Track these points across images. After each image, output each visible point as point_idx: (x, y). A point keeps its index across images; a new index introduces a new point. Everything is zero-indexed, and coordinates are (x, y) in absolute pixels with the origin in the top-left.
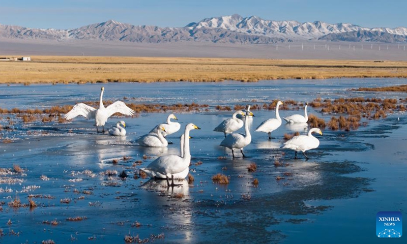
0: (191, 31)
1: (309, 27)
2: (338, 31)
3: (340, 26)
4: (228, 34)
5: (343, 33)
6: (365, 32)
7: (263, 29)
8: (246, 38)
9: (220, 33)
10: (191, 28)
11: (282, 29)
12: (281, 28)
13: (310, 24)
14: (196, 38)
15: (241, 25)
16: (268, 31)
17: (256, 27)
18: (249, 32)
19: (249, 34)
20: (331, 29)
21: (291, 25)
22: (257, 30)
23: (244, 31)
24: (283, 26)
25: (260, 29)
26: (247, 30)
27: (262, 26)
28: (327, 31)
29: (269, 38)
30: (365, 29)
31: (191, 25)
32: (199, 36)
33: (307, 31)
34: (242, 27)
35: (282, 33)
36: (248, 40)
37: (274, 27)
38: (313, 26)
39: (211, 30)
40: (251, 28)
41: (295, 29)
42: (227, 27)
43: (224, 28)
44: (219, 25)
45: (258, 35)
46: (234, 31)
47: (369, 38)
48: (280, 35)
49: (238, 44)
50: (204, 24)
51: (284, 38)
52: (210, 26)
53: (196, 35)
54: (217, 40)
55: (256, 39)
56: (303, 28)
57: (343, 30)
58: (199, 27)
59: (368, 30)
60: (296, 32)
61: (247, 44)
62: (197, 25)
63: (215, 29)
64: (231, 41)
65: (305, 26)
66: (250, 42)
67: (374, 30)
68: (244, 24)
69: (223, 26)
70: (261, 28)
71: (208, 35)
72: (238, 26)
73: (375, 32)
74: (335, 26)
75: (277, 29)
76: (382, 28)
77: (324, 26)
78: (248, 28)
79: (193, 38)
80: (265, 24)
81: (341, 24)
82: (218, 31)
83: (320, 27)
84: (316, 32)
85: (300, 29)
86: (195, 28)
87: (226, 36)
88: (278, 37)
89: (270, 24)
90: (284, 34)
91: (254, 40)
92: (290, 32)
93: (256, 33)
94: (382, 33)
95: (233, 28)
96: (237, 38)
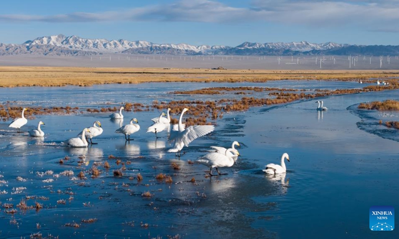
0: (28, 47)
1: (115, 44)
2: (136, 47)
3: (137, 43)
4: (55, 49)
5: (140, 48)
6: (156, 47)
7: (81, 45)
8: (68, 52)
9: (49, 48)
10: (28, 45)
11: (95, 45)
12: (94, 44)
13: (116, 41)
14: (31, 52)
15: (65, 42)
16: (85, 47)
17: (76, 44)
18: (71, 47)
19: (70, 49)
20: (131, 45)
21: (102, 42)
22: (76, 46)
23: (67, 46)
24: (96, 42)
25: (78, 45)
26: (69, 45)
27: (80, 43)
28: (128, 47)
29: (86, 52)
30: (156, 45)
31: (27, 42)
32: (34, 51)
33: (113, 46)
34: (66, 44)
35: (95, 48)
36: (70, 53)
37: (89, 44)
38: (118, 43)
39: (43, 46)
40: (72, 44)
41: (105, 45)
42: (55, 44)
43: (52, 44)
44: (48, 42)
45: (77, 49)
46: (60, 47)
47: (159, 52)
48: (94, 50)
49: (63, 56)
50: (37, 42)
51: (96, 51)
52: (42, 43)
53: (31, 50)
54: (47, 54)
55: (76, 52)
56: (110, 45)
57: (140, 46)
58: (34, 44)
59: (158, 45)
60: (105, 47)
61: (69, 56)
62: (32, 42)
63: (46, 45)
64: (57, 54)
65: (112, 43)
66: (71, 55)
67: (162, 45)
68: (67, 41)
69: (51, 43)
70: (80, 44)
71: (40, 50)
72: (62, 43)
73: (163, 47)
74: (134, 43)
75: (91, 45)
76: (168, 44)
77: (126, 42)
78: (70, 44)
79: (29, 52)
80: (82, 41)
81: (138, 41)
82: (48, 47)
83: (123, 43)
84: (120, 47)
85: (108, 45)
86: (30, 44)
87: (54, 50)
88: (93, 51)
89: (86, 42)
90: (96, 49)
91: (74, 53)
92: (101, 48)
93: (76, 48)
94: (169, 48)
95: (59, 44)
96: (62, 52)
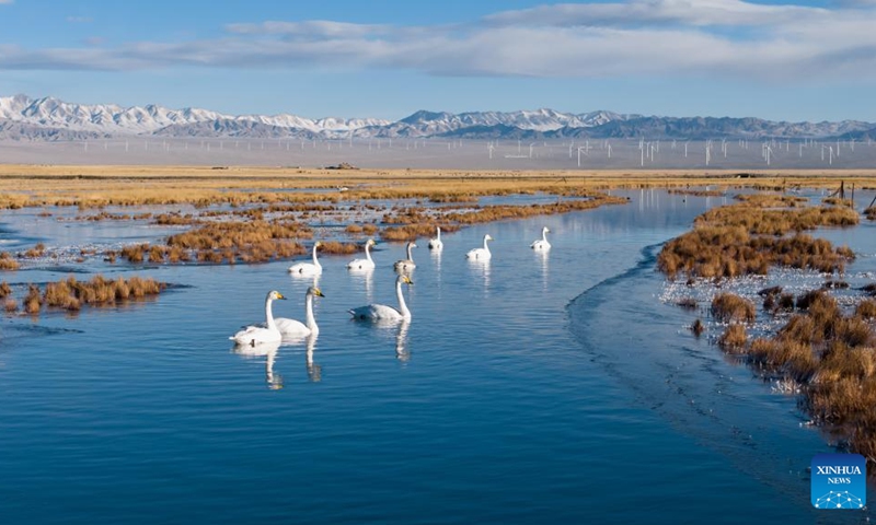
1: (139, 115)
2: (185, 121)
3: (187, 112)
4: (8, 125)
5: (193, 124)
6: (227, 122)
7: (65, 118)
8: (37, 132)
11: (96, 117)
12: (93, 116)
13: (141, 110)
15: (29, 111)
16: (73, 121)
17: (54, 115)
18: (43, 122)
19: (41, 126)
20: (173, 118)
21: (110, 111)
22: (55, 119)
23: (34, 120)
24: (97, 112)
25: (59, 118)
26: (39, 119)
27: (63, 114)
28: (167, 121)
29: (75, 133)
30: (228, 117)
33: (135, 120)
34: (32, 114)
35: (95, 125)
36: (40, 136)
37: (82, 115)
38: (145, 113)
40: (45, 116)
41: (116, 117)
42: (7, 115)
45: (56, 127)
46: (18, 122)
47: (234, 132)
48: (91, 127)
49: (24, 141)
51: (97, 131)
55: (53, 133)
56: (128, 116)
57: (192, 120)
59: (232, 118)
60: (117, 122)
61: (39, 142)
64: (13, 138)
65: (131, 112)
66: (44, 139)
67: (241, 118)
68: (35, 110)
70: (62, 115)
72: (24, 113)
73: (243, 121)
74: (179, 113)
75: (87, 117)
76: (253, 116)
77: (162, 112)
78: (41, 116)
80: (68, 109)
81: (189, 109)
83: (156, 114)
84: (151, 123)
85: (123, 118)
87: (5, 129)
88: (89, 130)
89: (76, 110)
90: (98, 126)
91: (50, 135)
92: (109, 125)
93: (54, 123)
94: (254, 124)
95: (16, 116)
96: (22, 132)
